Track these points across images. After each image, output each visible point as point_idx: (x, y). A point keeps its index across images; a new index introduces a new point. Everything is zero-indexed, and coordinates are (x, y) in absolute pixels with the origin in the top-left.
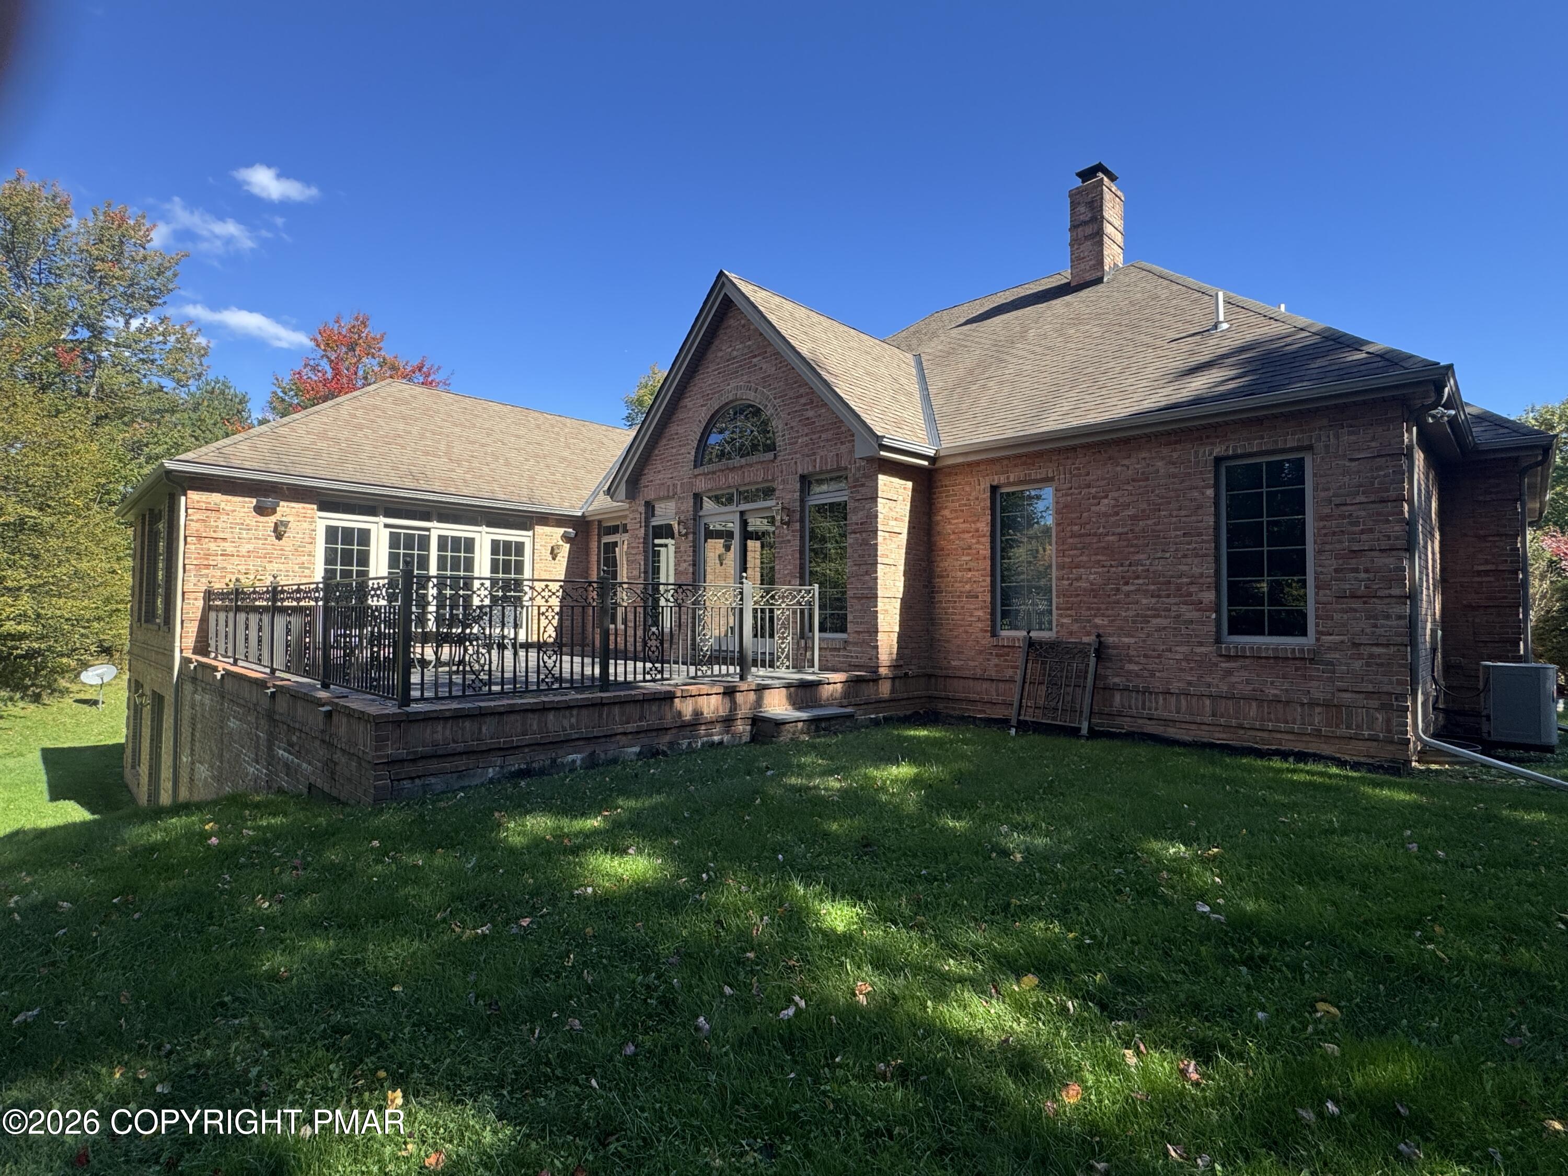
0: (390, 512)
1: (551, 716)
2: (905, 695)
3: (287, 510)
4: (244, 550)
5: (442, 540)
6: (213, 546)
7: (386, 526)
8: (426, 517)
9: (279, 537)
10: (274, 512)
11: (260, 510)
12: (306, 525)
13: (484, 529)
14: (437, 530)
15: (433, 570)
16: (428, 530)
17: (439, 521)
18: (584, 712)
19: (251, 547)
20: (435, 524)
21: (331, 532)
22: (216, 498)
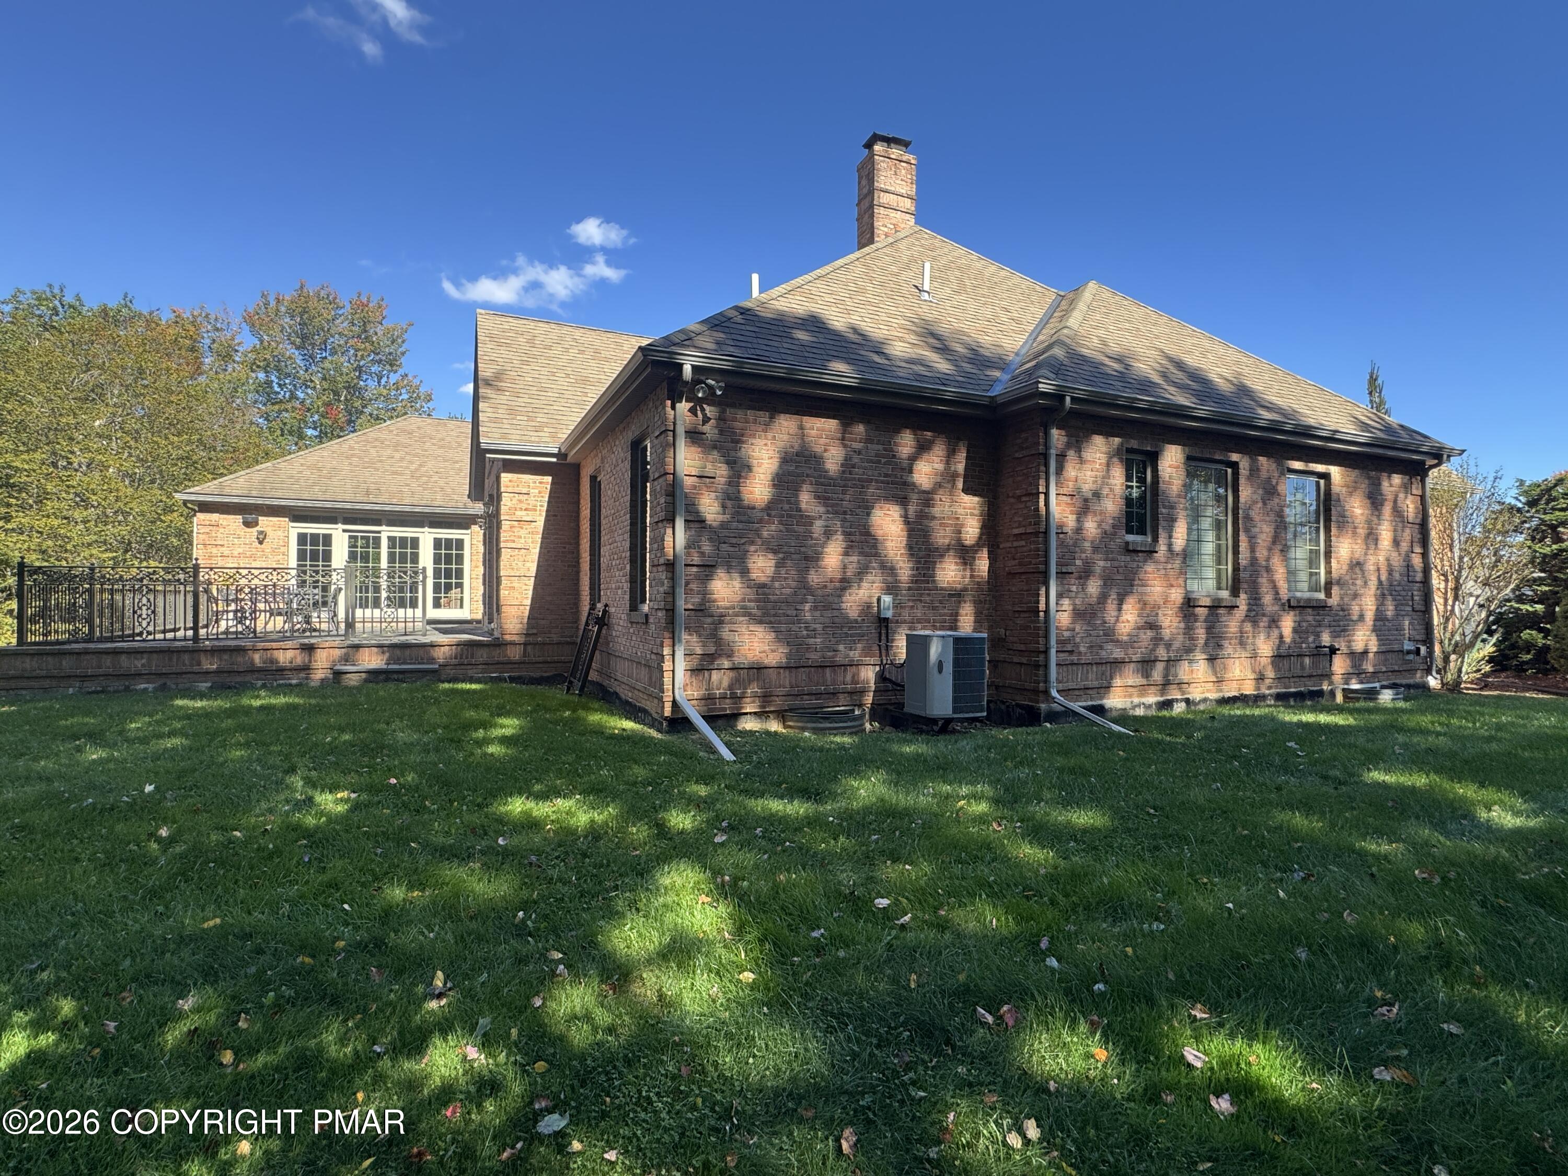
0: (347, 521)
1: (123, 657)
2: (541, 659)
3: (265, 523)
4: (236, 553)
5: (391, 539)
6: (214, 551)
7: (344, 531)
8: (378, 523)
9: (261, 543)
10: (257, 524)
11: (247, 524)
12: (280, 533)
13: (426, 529)
14: (386, 532)
15: (384, 563)
16: (379, 532)
17: (388, 525)
18: (155, 656)
19: (241, 550)
20: (384, 528)
21: (302, 538)
22: (215, 517)
